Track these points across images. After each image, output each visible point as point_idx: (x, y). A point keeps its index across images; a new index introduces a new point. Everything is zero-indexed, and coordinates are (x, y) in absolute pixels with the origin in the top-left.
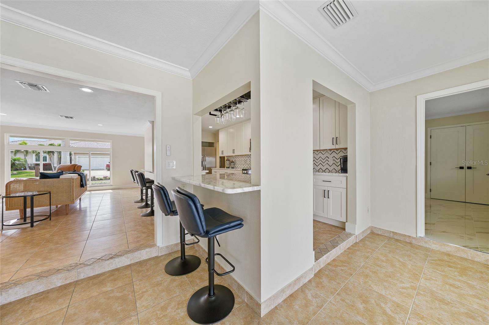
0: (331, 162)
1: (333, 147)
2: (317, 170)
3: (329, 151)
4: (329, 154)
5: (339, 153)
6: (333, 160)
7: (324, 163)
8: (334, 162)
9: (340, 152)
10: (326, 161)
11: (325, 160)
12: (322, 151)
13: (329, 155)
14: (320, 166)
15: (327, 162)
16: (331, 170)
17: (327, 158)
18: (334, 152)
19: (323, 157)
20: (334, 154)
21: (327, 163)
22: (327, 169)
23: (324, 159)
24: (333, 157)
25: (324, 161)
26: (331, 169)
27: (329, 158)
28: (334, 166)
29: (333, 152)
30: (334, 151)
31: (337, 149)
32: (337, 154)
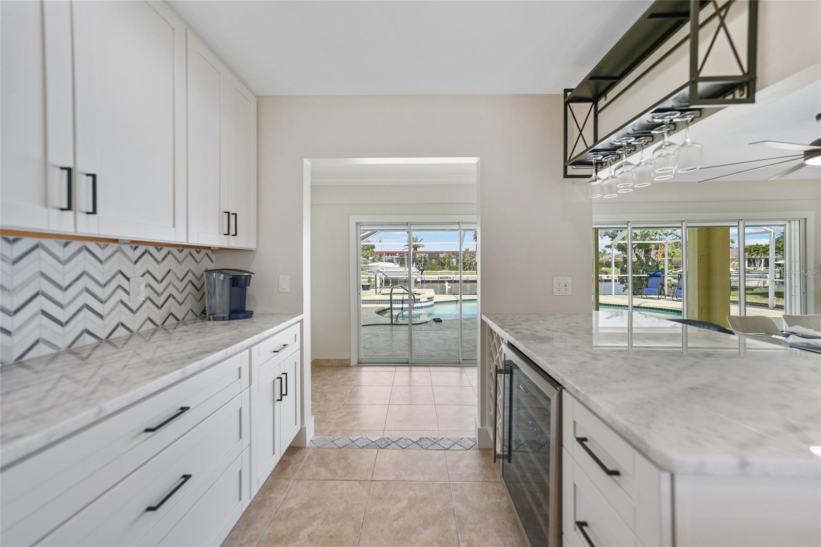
3: (127, 249)
4: (127, 262)
5: (163, 259)
6: (146, 286)
8: (149, 294)
9: (166, 257)
10: (114, 292)
12: (92, 246)
13: (131, 265)
14: (86, 320)
15: (120, 294)
16: (134, 328)
17: (120, 280)
18: (147, 255)
19: (101, 272)
20: (147, 263)
21: (122, 302)
22: (120, 327)
23: (103, 282)
24: (143, 276)
25: (102, 293)
27: (128, 279)
29: (144, 254)
30: (147, 251)
32: (156, 260)
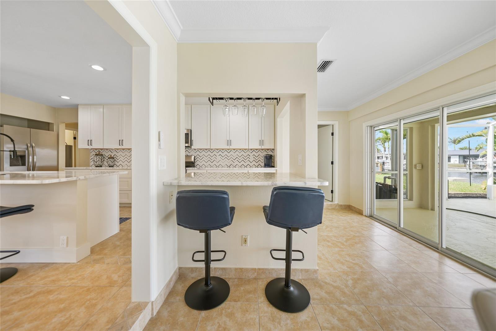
0: (252, 159)
1: (260, 147)
2: (240, 166)
7: (245, 160)
8: (254, 159)
9: (258, 151)
11: (247, 157)
13: (250, 153)
14: (243, 163)
15: (248, 159)
19: (245, 155)
22: (248, 165)
24: (253, 156)
25: (245, 158)
26: (251, 165)
27: (250, 156)
28: (254, 163)
30: (254, 150)
31: (262, 149)
